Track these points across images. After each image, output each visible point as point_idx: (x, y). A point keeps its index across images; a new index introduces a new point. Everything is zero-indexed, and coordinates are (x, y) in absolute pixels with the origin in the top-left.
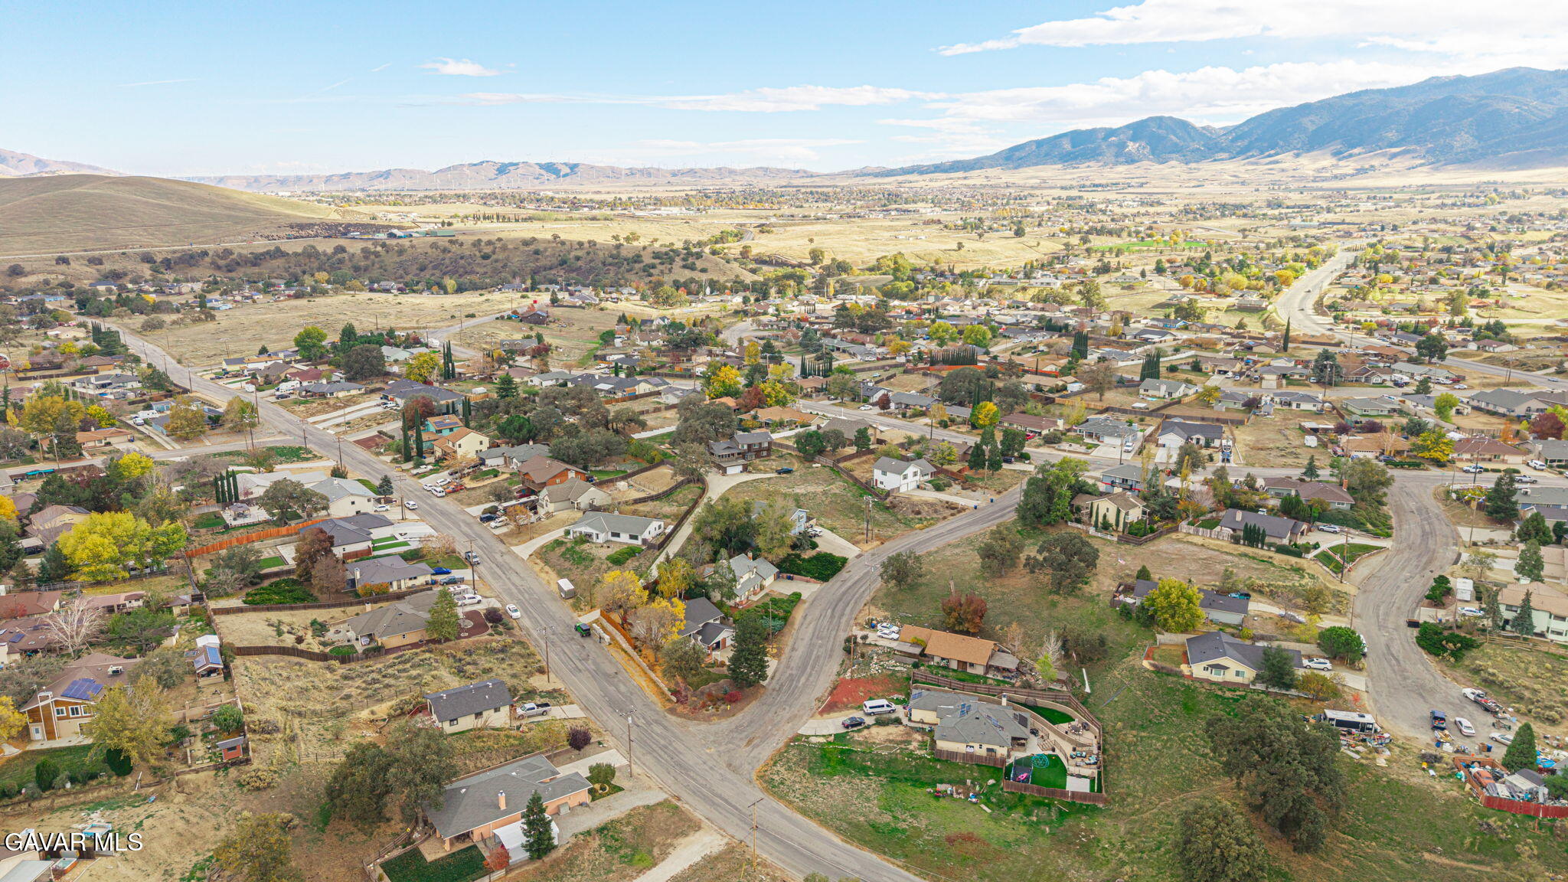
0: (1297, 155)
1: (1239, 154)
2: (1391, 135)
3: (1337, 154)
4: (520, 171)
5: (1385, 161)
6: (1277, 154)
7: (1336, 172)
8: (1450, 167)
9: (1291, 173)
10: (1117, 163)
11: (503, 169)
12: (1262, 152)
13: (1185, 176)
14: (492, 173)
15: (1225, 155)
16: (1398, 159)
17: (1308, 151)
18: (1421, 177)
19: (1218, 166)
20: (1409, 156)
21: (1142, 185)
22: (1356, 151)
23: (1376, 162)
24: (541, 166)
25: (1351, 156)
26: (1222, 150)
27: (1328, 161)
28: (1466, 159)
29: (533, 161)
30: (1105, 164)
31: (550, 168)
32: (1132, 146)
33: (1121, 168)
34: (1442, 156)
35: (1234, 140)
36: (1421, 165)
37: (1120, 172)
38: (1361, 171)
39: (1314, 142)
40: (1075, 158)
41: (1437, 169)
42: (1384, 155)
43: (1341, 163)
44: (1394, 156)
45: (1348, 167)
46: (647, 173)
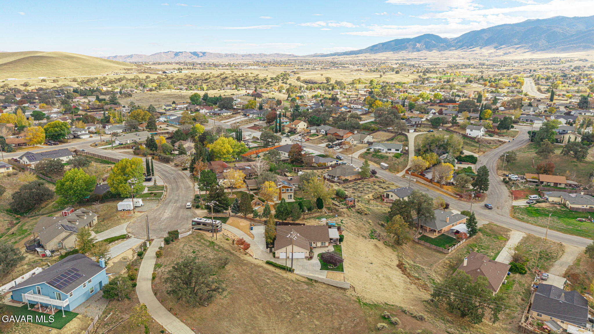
0: (481, 48)
1: (459, 48)
2: (516, 40)
3: (495, 48)
4: (184, 55)
5: (514, 50)
6: (473, 48)
7: (496, 54)
8: (538, 52)
9: (480, 55)
10: (413, 51)
11: (177, 54)
12: (468, 47)
13: (440, 56)
14: (173, 56)
15: (454, 48)
16: (519, 49)
17: (485, 46)
18: (528, 56)
19: (452, 52)
20: (523, 48)
21: (425, 59)
22: (503, 46)
23: (511, 51)
24: (191, 53)
25: (501, 48)
26: (453, 46)
27: (493, 50)
28: (544, 49)
29: (188, 51)
30: (409, 52)
31: (195, 54)
32: (418, 45)
33: (415, 53)
34: (535, 48)
35: (457, 43)
36: (528, 51)
37: (415, 55)
38: (505, 54)
39: (487, 43)
40: (398, 49)
41: (534, 53)
42: (513, 48)
43: (498, 51)
44: (518, 48)
45: (501, 52)
46: (233, 55)
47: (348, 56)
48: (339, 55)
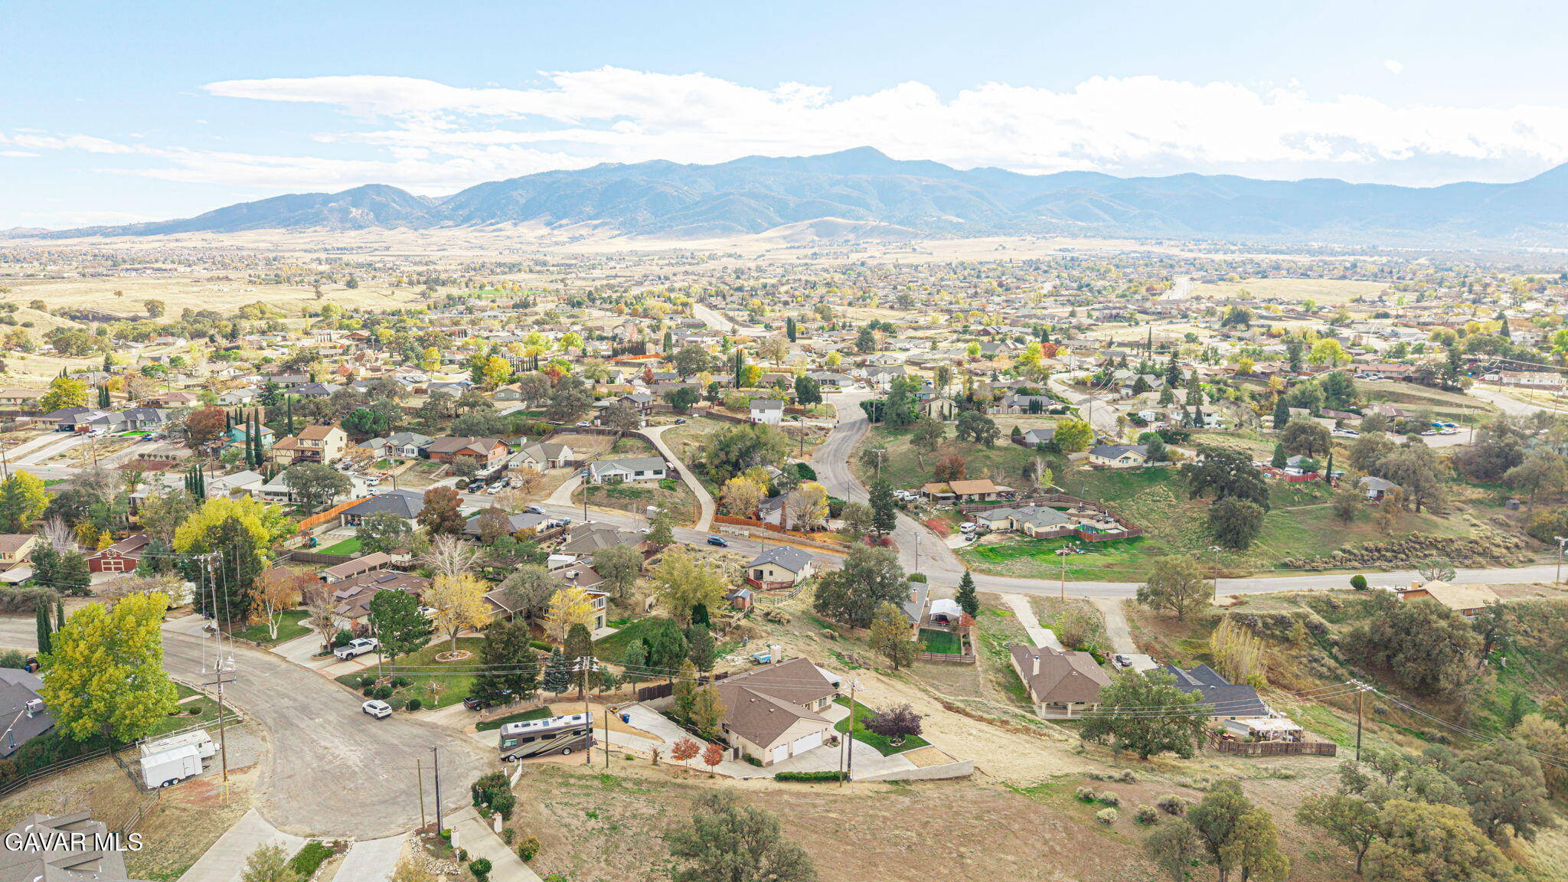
0: (515, 225)
1: (464, 221)
2: (589, 209)
3: (548, 224)
5: (591, 232)
6: (498, 223)
7: (554, 239)
8: (641, 237)
9: (518, 240)
10: (344, 229)
12: (484, 221)
13: (420, 242)
15: (451, 223)
16: (599, 230)
17: (523, 221)
18: (622, 245)
19: (449, 233)
20: (607, 227)
21: (387, 249)
22: (564, 222)
23: (584, 232)
25: (561, 226)
26: (446, 218)
27: (545, 231)
28: (650, 231)
30: (333, 230)
32: (355, 212)
33: (353, 233)
34: (631, 228)
35: (456, 209)
36: (619, 235)
37: (351, 238)
38: (573, 239)
39: (527, 213)
40: (297, 222)
41: (631, 239)
42: (587, 226)
43: (556, 232)
44: (595, 227)
45: (562, 235)
47: (141, 239)
48: (106, 235)
